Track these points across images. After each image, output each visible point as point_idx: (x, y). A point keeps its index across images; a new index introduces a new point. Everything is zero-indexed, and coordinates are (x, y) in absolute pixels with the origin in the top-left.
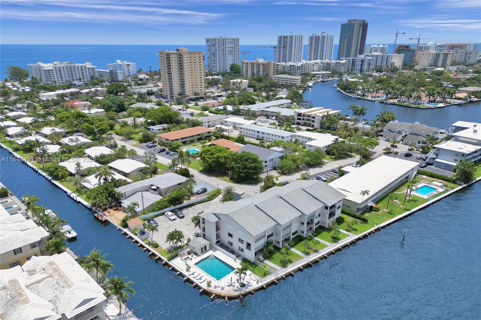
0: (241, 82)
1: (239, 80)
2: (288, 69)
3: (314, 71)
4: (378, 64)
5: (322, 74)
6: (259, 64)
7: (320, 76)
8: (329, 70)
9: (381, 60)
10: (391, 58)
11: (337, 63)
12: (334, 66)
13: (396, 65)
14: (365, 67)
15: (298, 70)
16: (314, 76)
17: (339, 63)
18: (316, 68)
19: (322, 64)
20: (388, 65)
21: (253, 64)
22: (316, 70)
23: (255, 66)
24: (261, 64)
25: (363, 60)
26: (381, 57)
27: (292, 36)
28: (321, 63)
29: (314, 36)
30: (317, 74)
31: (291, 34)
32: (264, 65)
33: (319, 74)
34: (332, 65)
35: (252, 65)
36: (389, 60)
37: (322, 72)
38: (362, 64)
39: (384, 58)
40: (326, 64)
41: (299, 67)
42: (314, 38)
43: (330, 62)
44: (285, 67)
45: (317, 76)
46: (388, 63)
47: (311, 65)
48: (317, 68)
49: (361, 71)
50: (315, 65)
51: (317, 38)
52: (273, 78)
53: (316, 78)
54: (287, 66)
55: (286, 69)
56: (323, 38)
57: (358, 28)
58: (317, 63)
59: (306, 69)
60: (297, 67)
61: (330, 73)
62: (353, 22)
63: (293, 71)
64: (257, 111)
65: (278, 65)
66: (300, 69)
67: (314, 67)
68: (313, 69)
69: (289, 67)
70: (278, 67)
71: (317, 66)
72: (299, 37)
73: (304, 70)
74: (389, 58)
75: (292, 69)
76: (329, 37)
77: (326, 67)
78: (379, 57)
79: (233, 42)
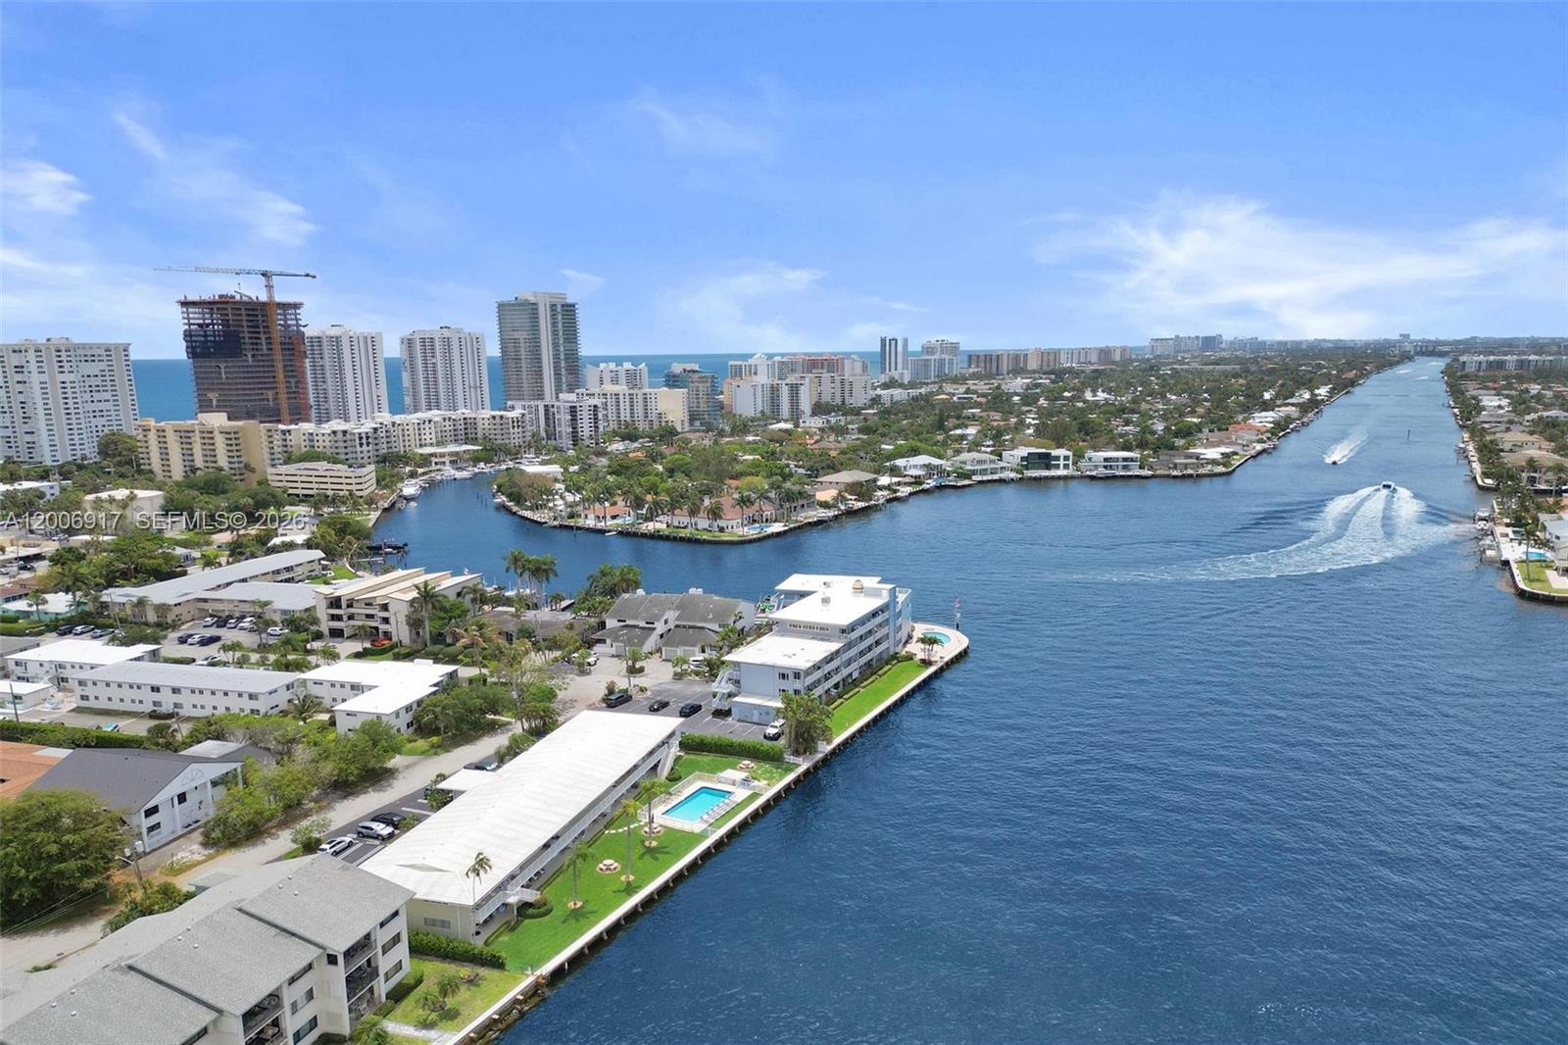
0: (132, 498)
1: (121, 494)
2: (327, 444)
3: (426, 445)
4: (622, 418)
5: (451, 454)
6: (211, 432)
7: (447, 459)
8: (474, 441)
9: (628, 404)
10: (653, 400)
11: (494, 417)
12: (486, 426)
13: (670, 418)
14: (585, 428)
15: (361, 445)
16: (425, 460)
17: (501, 417)
18: (428, 437)
19: (447, 423)
20: (650, 419)
21: (188, 432)
22: (428, 441)
23: (197, 438)
24: (216, 433)
25: (575, 407)
26: (627, 396)
27: (337, 338)
28: (444, 420)
29: (417, 337)
30: (433, 455)
31: (334, 332)
32: (230, 433)
33: (442, 455)
34: (480, 423)
35: (183, 434)
36: (652, 405)
37: (452, 448)
38: (574, 419)
39: (635, 401)
40: (462, 422)
41: (364, 435)
42: (418, 344)
43: (473, 416)
44: (316, 438)
45: (434, 460)
46: (649, 415)
47: (410, 427)
48: (433, 436)
49: (575, 438)
50: (422, 426)
51: (428, 343)
52: (269, 477)
53: (434, 467)
54: (323, 435)
55: (321, 444)
56: (447, 342)
57: (548, 315)
58: (430, 421)
59: (395, 439)
60: (357, 436)
61: (478, 450)
62: (532, 299)
63: (346, 451)
64: (176, 605)
65: (289, 431)
66: (370, 440)
67: (423, 432)
68: (420, 440)
69: (329, 438)
70: (289, 437)
71: (433, 428)
72: (361, 340)
73: (389, 445)
74: (649, 400)
75: (342, 444)
76: (463, 340)
77: (463, 432)
78: (621, 397)
79: (105, 358)
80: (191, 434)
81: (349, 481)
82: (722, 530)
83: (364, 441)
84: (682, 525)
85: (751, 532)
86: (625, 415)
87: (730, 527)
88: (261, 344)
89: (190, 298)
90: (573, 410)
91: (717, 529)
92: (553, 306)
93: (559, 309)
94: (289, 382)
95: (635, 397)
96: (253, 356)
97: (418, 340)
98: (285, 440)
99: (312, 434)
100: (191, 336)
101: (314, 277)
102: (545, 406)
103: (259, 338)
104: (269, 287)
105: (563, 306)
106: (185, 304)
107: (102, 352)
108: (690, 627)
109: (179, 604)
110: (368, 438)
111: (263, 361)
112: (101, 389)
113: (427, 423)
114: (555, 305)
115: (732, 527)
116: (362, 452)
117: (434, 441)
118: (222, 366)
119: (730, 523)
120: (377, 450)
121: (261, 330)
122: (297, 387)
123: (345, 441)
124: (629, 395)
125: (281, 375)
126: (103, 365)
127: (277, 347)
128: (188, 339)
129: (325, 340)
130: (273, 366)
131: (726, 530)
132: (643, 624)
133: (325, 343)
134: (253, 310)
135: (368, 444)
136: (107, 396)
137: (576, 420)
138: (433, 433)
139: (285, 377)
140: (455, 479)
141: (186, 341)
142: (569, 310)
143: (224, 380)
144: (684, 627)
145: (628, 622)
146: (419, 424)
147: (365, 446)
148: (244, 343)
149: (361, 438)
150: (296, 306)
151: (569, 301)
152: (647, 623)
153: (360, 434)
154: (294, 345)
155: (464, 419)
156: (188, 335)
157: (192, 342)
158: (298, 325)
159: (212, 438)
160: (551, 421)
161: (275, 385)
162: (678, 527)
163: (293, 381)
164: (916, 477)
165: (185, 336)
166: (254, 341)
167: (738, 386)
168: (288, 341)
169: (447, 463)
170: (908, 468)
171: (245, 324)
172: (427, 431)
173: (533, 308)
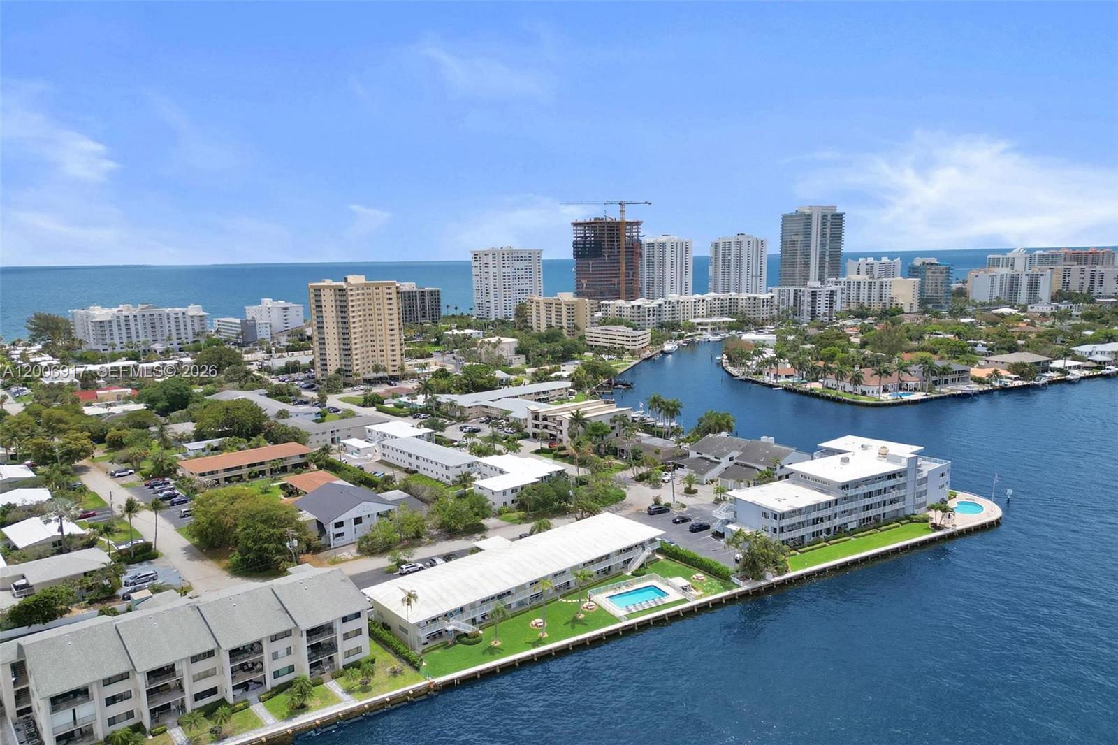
0: (499, 342)
1: (494, 340)
2: (629, 314)
3: (698, 317)
4: (861, 301)
5: (713, 324)
6: (560, 305)
7: (709, 327)
8: (730, 314)
9: (866, 290)
10: (888, 287)
11: (749, 298)
12: (744, 305)
13: (900, 301)
14: (822, 307)
15: (649, 315)
16: (692, 328)
17: (755, 298)
18: (701, 311)
19: (717, 302)
20: (884, 301)
21: (550, 304)
22: (701, 314)
23: (553, 308)
24: (563, 305)
25: (816, 291)
26: (867, 284)
27: (663, 244)
28: (715, 299)
29: (721, 241)
30: (701, 324)
31: (663, 239)
32: (569, 305)
33: (707, 324)
34: (740, 305)
36: (886, 291)
37: (714, 320)
38: (814, 301)
39: (873, 287)
40: (728, 301)
41: (651, 309)
42: (721, 246)
43: (737, 297)
44: (623, 310)
45: (700, 327)
46: (883, 299)
47: (689, 304)
48: (705, 311)
49: (813, 315)
50: (697, 304)
51: (727, 245)
52: (586, 334)
53: (699, 332)
54: (627, 308)
55: (625, 314)
56: (739, 244)
57: (819, 222)
58: (703, 300)
59: (677, 312)
60: (647, 309)
61: (733, 322)
62: (808, 211)
63: (639, 319)
64: (469, 408)
65: (609, 305)
66: (655, 312)
67: (697, 307)
68: (695, 313)
69: (630, 310)
70: (609, 309)
71: (705, 305)
72: (679, 244)
73: (673, 316)
74: (884, 287)
75: (636, 314)
76: (751, 243)
77: (727, 309)
78: (862, 284)
79: (528, 259)
80: (551, 306)
81: (628, 339)
82: (864, 393)
83: (651, 313)
84: (834, 387)
85: (887, 398)
86: (864, 298)
87: (871, 392)
88: (614, 249)
89: (579, 221)
90: (814, 294)
91: (860, 393)
92: (824, 217)
93: (829, 218)
94: (628, 273)
95: (873, 284)
96: (608, 256)
97: (721, 244)
98: (606, 311)
99: (621, 307)
100: (577, 244)
101: (650, 204)
102: (795, 290)
103: (613, 245)
104: (622, 212)
105: (832, 215)
106: (575, 224)
107: (527, 255)
108: (746, 466)
109: (471, 407)
110: (654, 311)
111: (614, 259)
112: (524, 277)
113: (701, 301)
114: (825, 215)
115: (873, 392)
116: (649, 320)
117: (705, 314)
118: (591, 263)
119: (871, 389)
120: (660, 319)
121: (615, 239)
122: (633, 276)
123: (639, 313)
124: (869, 282)
125: (623, 269)
126: (526, 263)
127: (623, 250)
128: (575, 246)
129: (656, 245)
130: (619, 263)
131: (868, 394)
132: (712, 458)
133: (656, 247)
134: (611, 227)
135: (654, 315)
136: (527, 281)
137: (815, 301)
138: (705, 309)
139: (626, 269)
140: (709, 341)
141: (574, 248)
142: (838, 219)
143: (591, 272)
144: (741, 465)
145: (704, 455)
146: (695, 302)
147: (651, 316)
148: (604, 249)
149: (649, 311)
150: (638, 223)
151: (838, 211)
152: (715, 458)
153: (649, 308)
154: (634, 248)
155: (730, 299)
156: (575, 244)
157: (577, 248)
158: (638, 236)
159: (561, 308)
160: (798, 302)
161: (618, 275)
162: (830, 388)
163: (631, 272)
164: (1100, 362)
165: (574, 244)
166: (610, 247)
167: (977, 276)
168: (631, 246)
169: (709, 330)
170: (1093, 354)
171: (606, 236)
172: (701, 307)
173: (808, 218)
